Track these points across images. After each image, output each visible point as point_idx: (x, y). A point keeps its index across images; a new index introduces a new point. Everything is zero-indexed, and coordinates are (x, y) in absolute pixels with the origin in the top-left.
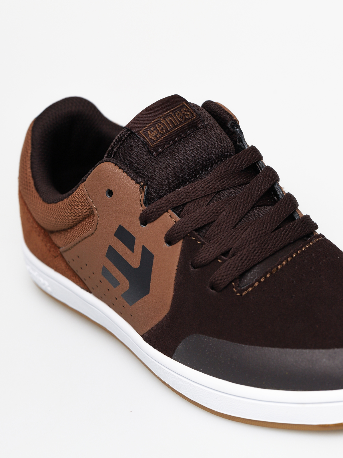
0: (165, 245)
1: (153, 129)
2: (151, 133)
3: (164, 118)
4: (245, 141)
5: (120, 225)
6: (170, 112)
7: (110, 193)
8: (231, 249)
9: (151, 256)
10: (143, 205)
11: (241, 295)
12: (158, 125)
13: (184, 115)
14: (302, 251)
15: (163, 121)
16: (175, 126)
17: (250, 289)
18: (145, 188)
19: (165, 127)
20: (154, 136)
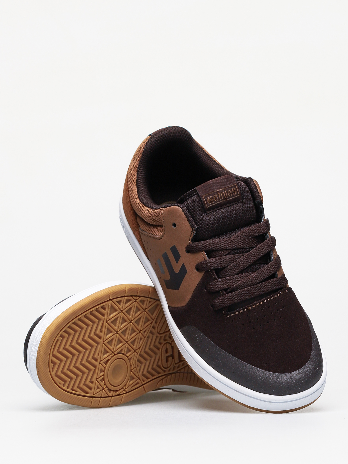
0: (195, 269)
1: (211, 197)
2: (209, 199)
3: (220, 192)
4: (264, 213)
5: (174, 246)
6: (224, 189)
7: (175, 225)
8: (230, 288)
9: (186, 272)
10: (190, 240)
11: (226, 316)
12: (215, 196)
13: (232, 193)
14: (271, 300)
15: (219, 194)
16: (224, 199)
17: (232, 315)
18: (195, 232)
19: (218, 197)
20: (210, 202)
